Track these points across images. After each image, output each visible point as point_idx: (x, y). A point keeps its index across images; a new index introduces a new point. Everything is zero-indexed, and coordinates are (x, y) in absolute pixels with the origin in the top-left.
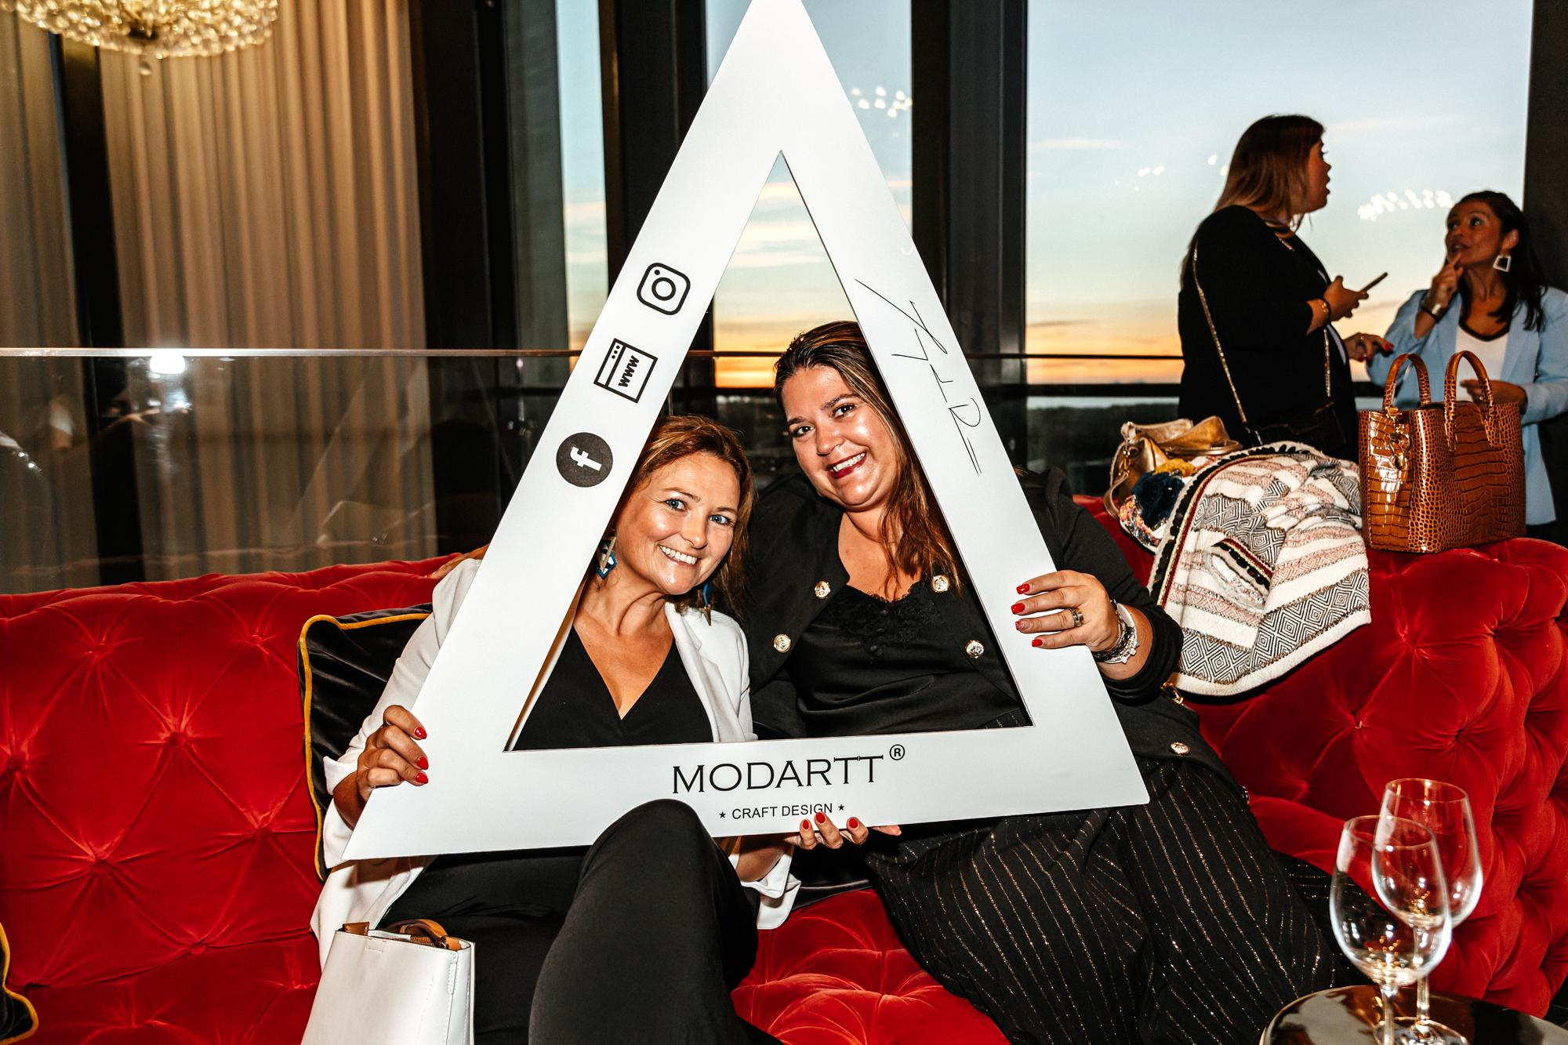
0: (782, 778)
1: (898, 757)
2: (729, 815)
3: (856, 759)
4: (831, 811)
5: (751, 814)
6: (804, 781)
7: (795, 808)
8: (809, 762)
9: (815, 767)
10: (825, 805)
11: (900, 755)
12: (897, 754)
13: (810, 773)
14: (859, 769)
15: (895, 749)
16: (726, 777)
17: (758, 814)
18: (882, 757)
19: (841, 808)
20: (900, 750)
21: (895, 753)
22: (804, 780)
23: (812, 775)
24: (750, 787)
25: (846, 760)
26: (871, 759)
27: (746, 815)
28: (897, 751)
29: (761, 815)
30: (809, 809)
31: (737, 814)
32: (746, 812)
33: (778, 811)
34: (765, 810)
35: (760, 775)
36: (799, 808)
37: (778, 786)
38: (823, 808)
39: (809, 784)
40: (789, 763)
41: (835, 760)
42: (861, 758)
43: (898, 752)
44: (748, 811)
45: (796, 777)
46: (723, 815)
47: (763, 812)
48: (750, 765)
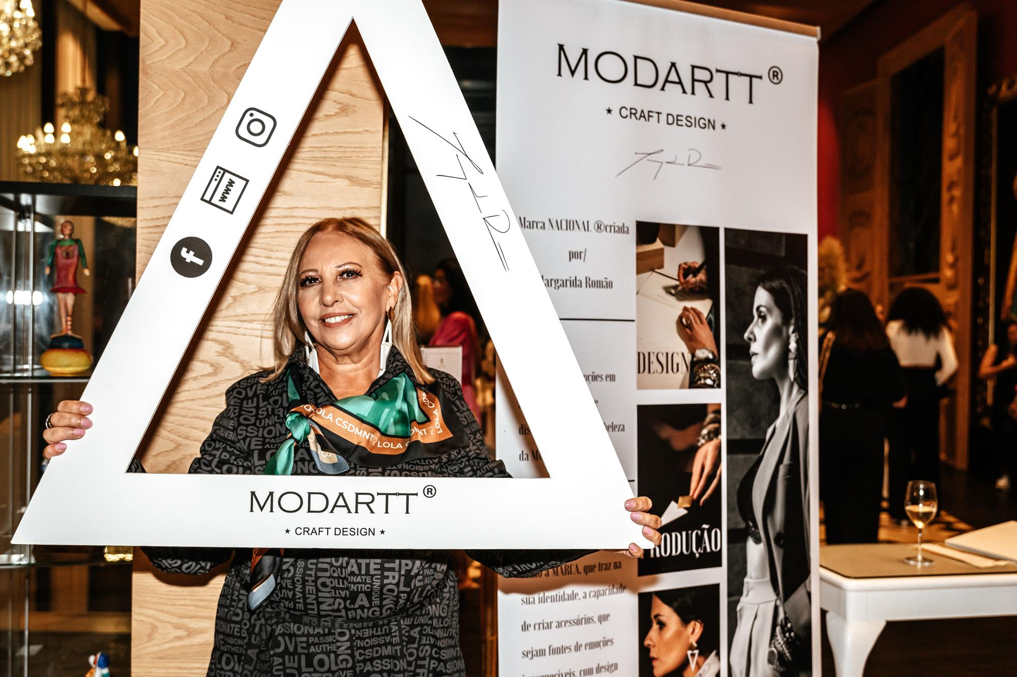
0: (335, 506)
1: (430, 495)
2: (292, 532)
3: (396, 494)
4: (374, 535)
5: (310, 532)
6: (353, 509)
7: (345, 530)
8: (357, 494)
9: (362, 498)
10: (370, 529)
11: (432, 494)
12: (430, 493)
13: (357, 503)
14: (397, 503)
15: (428, 489)
16: (290, 502)
17: (316, 532)
18: (416, 494)
19: (382, 532)
20: (432, 490)
21: (428, 492)
22: (352, 507)
23: (359, 505)
24: (309, 511)
25: (387, 495)
26: (408, 495)
27: (306, 533)
28: (430, 490)
29: (318, 533)
30: (356, 531)
31: (299, 531)
32: (306, 530)
33: (331, 531)
34: (321, 530)
35: (318, 503)
36: (348, 530)
37: (332, 512)
38: (368, 531)
39: (357, 512)
40: (341, 494)
41: (378, 494)
42: (399, 494)
43: (430, 492)
44: (307, 530)
45: (346, 506)
46: (288, 531)
47: (319, 531)
48: (310, 494)
